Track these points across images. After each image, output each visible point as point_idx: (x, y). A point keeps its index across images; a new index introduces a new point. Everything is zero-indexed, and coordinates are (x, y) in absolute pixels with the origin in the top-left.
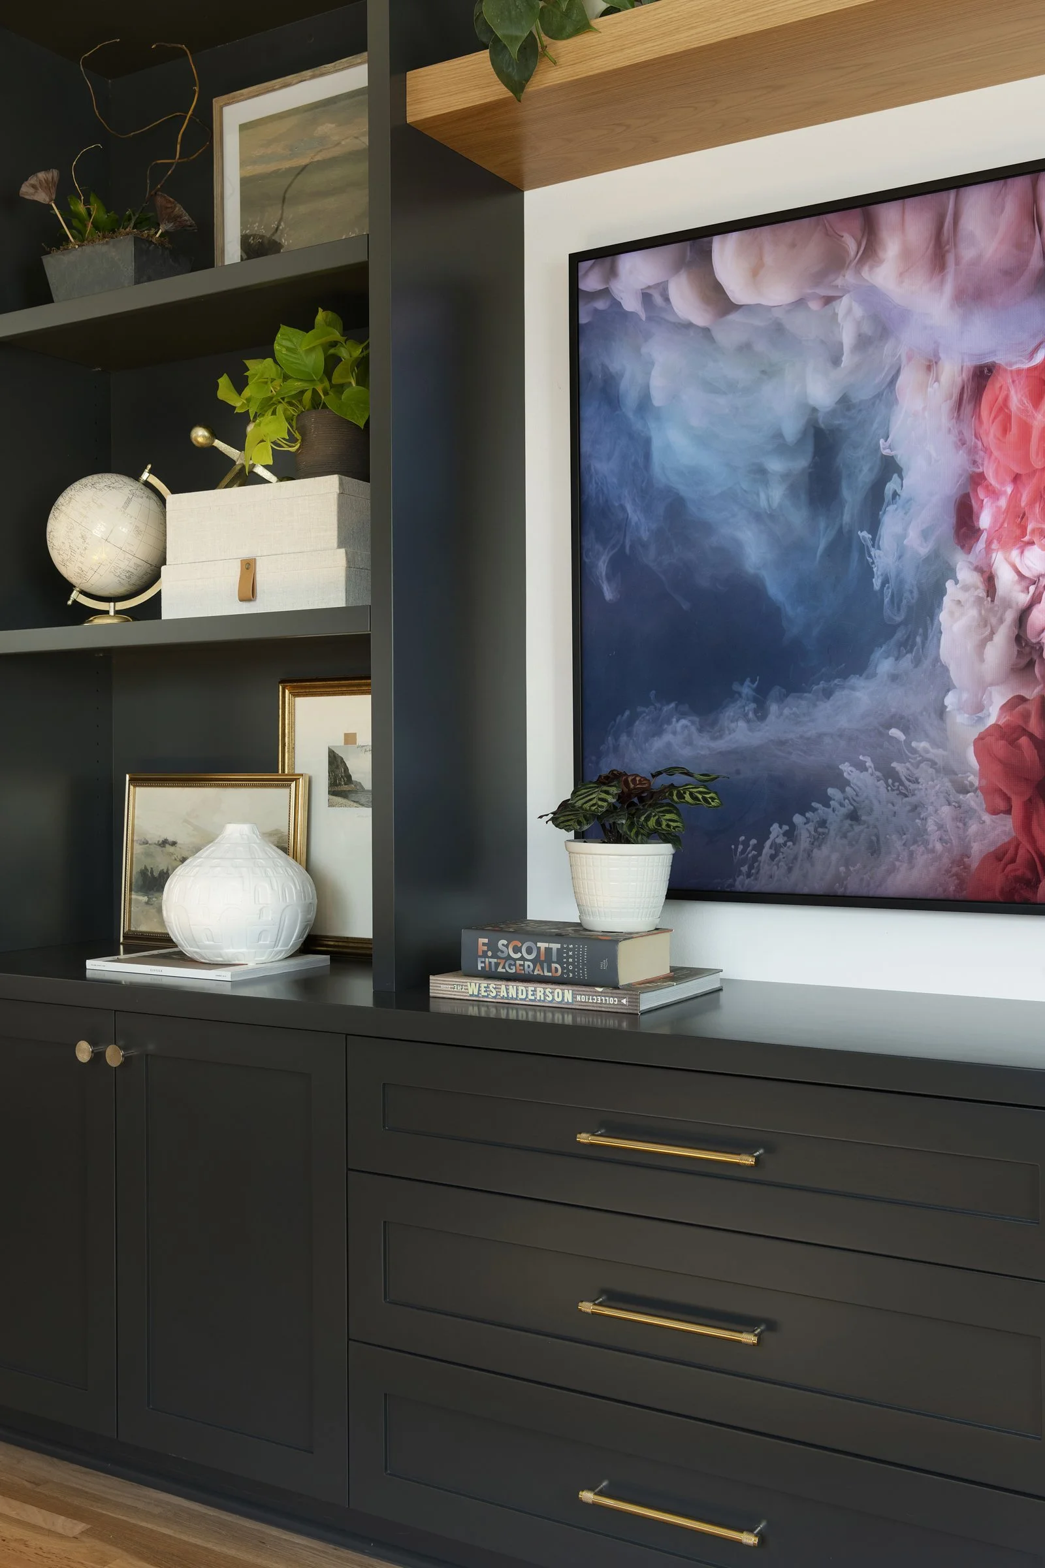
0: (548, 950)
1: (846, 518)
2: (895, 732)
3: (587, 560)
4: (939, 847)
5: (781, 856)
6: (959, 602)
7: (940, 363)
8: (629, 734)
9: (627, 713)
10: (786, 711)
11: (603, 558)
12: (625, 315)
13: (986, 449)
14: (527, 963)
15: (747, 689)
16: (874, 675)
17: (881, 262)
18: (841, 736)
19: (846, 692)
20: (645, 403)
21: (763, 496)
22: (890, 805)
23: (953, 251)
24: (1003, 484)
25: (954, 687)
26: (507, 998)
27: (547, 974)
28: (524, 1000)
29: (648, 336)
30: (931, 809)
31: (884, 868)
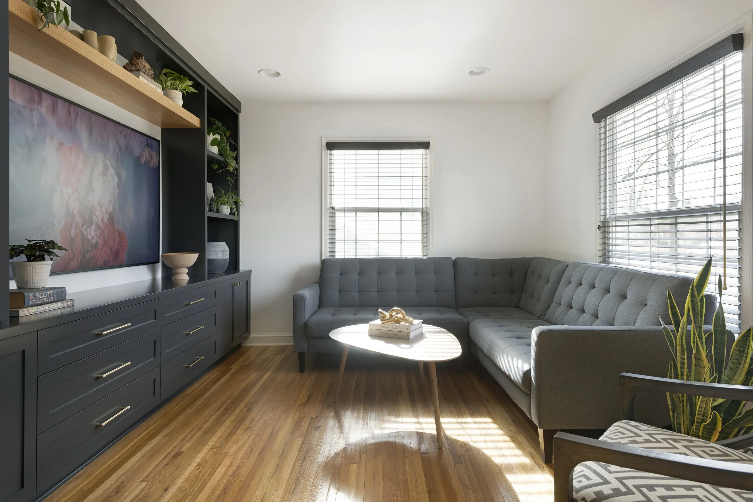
0: (50, 293)
2: (44, 228)
7: (53, 138)
14: (44, 299)
17: (42, 106)
23: (56, 112)
24: (65, 171)
27: (49, 301)
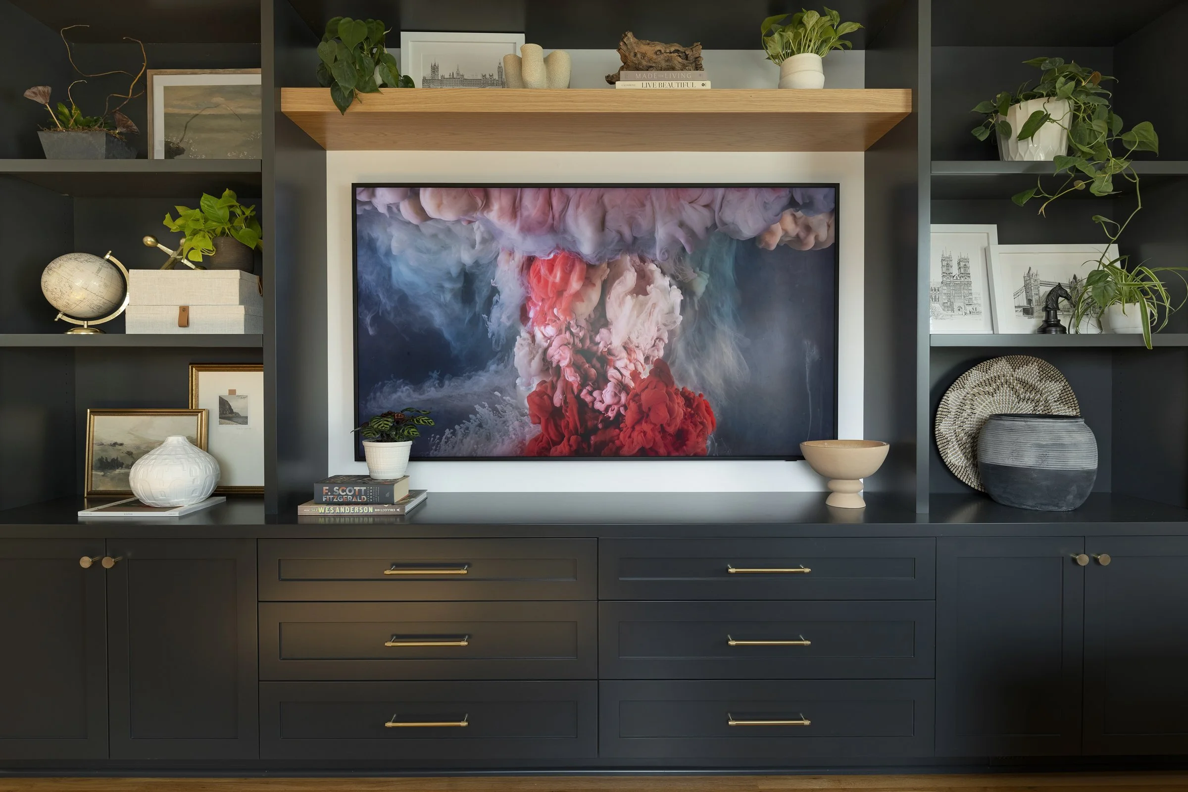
0: (360, 491)
1: (477, 309)
2: (496, 393)
3: (360, 317)
4: (514, 437)
5: (450, 442)
6: (522, 344)
7: (515, 253)
8: (381, 392)
9: (380, 383)
10: (452, 384)
11: (368, 317)
12: (379, 214)
13: (532, 288)
14: (349, 497)
15: (435, 375)
16: (489, 371)
17: (492, 210)
18: (475, 394)
19: (477, 377)
20: (388, 253)
21: (442, 297)
22: (495, 421)
23: (519, 211)
24: (538, 301)
25: (520, 376)
26: (339, 513)
27: (359, 500)
28: (348, 513)
29: (390, 225)
30: (511, 422)
31: (492, 445)
